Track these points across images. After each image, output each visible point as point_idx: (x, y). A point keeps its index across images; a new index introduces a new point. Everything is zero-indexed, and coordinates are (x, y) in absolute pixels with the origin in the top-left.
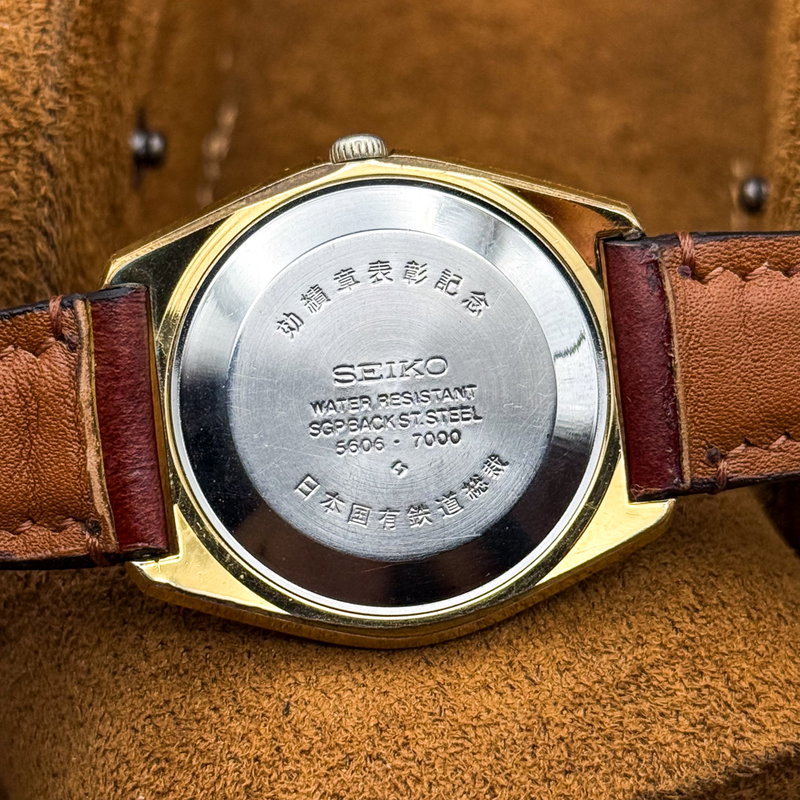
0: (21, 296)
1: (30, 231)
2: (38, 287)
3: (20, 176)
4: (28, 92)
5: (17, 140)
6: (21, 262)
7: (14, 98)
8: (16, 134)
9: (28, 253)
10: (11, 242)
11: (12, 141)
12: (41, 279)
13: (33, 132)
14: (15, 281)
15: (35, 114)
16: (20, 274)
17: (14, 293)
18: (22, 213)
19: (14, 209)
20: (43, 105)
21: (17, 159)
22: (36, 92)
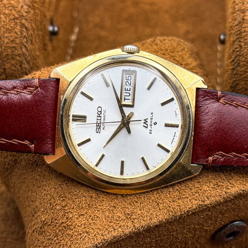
0: (18, 65)
1: (21, 46)
2: (23, 62)
3: (18, 30)
4: (20, 7)
5: (17, 20)
6: (18, 55)
7: (16, 9)
8: (17, 18)
9: (20, 52)
10: (16, 49)
11: (16, 20)
12: (24, 59)
13: (21, 18)
14: (17, 60)
15: (22, 13)
16: (18, 58)
17: (17, 64)
18: (18, 41)
19: (16, 40)
20: (24, 10)
21: (17, 26)
22: (22, 7)
